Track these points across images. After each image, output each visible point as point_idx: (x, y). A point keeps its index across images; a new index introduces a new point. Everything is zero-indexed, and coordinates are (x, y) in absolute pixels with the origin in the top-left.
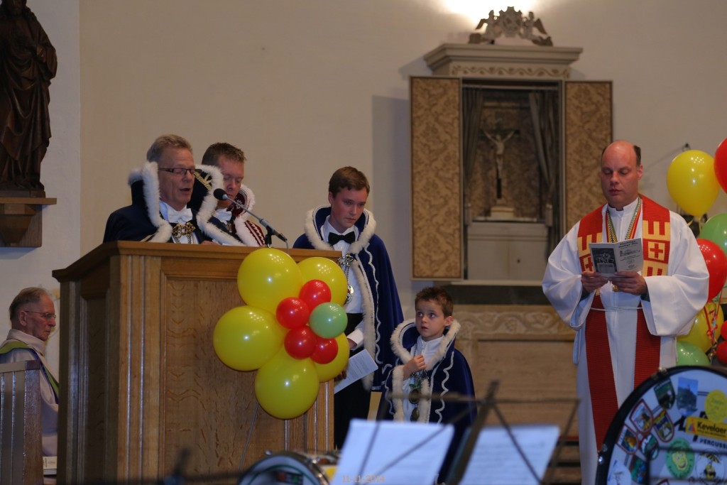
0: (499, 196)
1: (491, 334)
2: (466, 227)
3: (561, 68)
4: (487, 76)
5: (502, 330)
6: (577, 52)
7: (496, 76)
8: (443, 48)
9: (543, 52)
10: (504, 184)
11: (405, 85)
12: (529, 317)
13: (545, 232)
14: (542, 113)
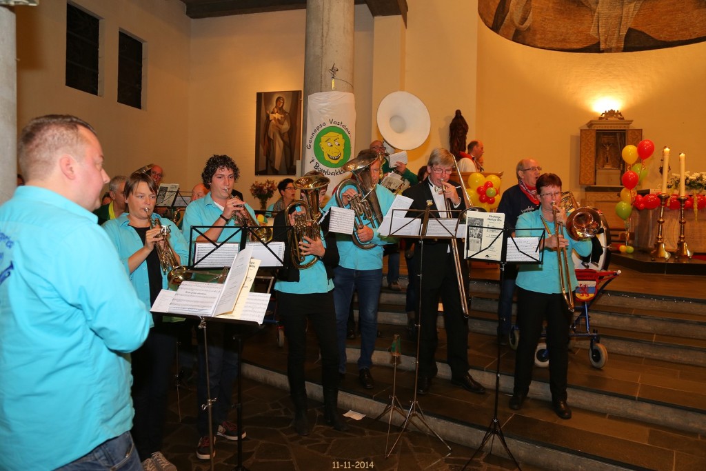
0: (607, 162)
1: (600, 200)
2: (596, 171)
3: (626, 126)
4: (604, 128)
5: (604, 199)
6: (632, 121)
7: (606, 128)
8: (591, 121)
9: (621, 122)
10: (609, 158)
11: (579, 132)
12: (612, 196)
13: (620, 172)
14: (620, 138)
